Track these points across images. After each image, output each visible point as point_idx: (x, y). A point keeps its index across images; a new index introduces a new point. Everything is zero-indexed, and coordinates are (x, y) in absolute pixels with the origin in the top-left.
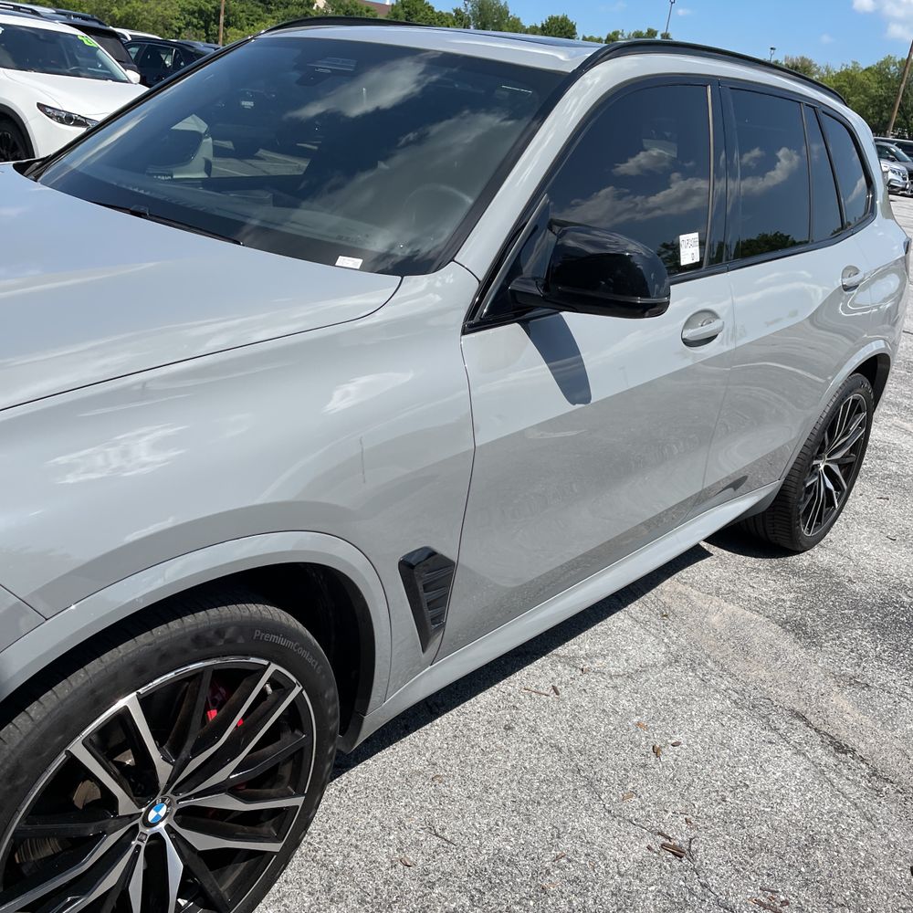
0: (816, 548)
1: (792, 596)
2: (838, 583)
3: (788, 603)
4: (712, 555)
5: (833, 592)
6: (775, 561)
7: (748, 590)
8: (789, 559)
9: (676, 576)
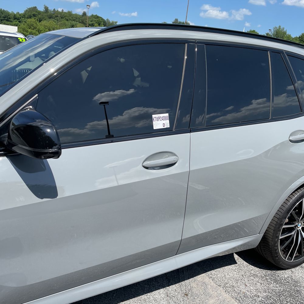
0: (298, 268)
1: (265, 294)
2: (298, 291)
3: (260, 298)
4: (237, 263)
5: (291, 295)
6: (269, 272)
7: (243, 287)
8: (278, 272)
9: (209, 273)
